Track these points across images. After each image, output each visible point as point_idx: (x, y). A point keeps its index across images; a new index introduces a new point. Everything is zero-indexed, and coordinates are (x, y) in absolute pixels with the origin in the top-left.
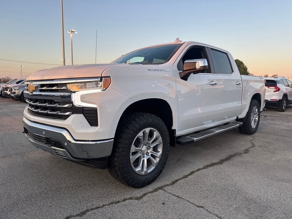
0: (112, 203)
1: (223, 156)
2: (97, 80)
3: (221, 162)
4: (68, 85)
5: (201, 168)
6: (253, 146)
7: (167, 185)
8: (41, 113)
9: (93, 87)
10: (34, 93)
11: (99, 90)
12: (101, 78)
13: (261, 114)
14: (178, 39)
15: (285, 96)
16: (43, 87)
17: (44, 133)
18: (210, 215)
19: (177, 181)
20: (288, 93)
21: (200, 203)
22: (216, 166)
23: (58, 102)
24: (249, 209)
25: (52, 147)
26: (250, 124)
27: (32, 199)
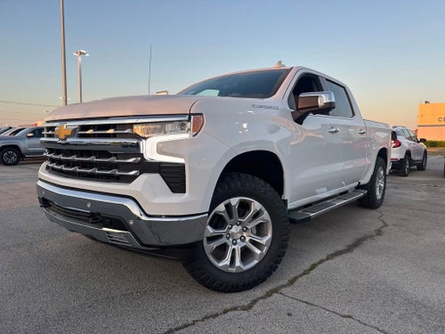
0: (207, 317)
1: (349, 240)
2: (182, 119)
3: (349, 249)
4: (135, 127)
5: (324, 258)
6: (386, 225)
7: (284, 286)
8: (80, 173)
9: (176, 131)
10: (69, 140)
11: (185, 136)
12: (190, 115)
13: (387, 178)
14: (280, 62)
15: (408, 153)
16: (88, 130)
17: (89, 206)
18: (367, 328)
19: (295, 279)
20: (412, 150)
21: (344, 310)
22: (344, 255)
23: (115, 155)
24: (420, 317)
25: (104, 229)
26: (375, 192)
27: (71, 317)
